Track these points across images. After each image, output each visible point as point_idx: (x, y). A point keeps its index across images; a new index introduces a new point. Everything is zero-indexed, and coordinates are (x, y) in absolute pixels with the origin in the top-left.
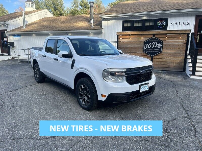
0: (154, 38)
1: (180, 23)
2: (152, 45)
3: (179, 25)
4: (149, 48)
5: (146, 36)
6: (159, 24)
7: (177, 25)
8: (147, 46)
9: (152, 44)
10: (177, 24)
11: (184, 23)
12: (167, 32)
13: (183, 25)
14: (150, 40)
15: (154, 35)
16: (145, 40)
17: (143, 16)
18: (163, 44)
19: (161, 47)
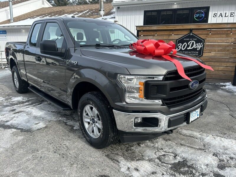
0: (191, 34)
1: (226, 13)
2: (188, 46)
3: (225, 16)
4: (183, 49)
5: (179, 32)
6: (196, 16)
7: (222, 17)
8: (180, 47)
9: (187, 44)
10: (222, 15)
11: (232, 14)
12: (211, 26)
13: (231, 16)
14: (184, 38)
15: (191, 30)
16: (177, 37)
17: (174, 4)
18: (204, 44)
19: (201, 48)
